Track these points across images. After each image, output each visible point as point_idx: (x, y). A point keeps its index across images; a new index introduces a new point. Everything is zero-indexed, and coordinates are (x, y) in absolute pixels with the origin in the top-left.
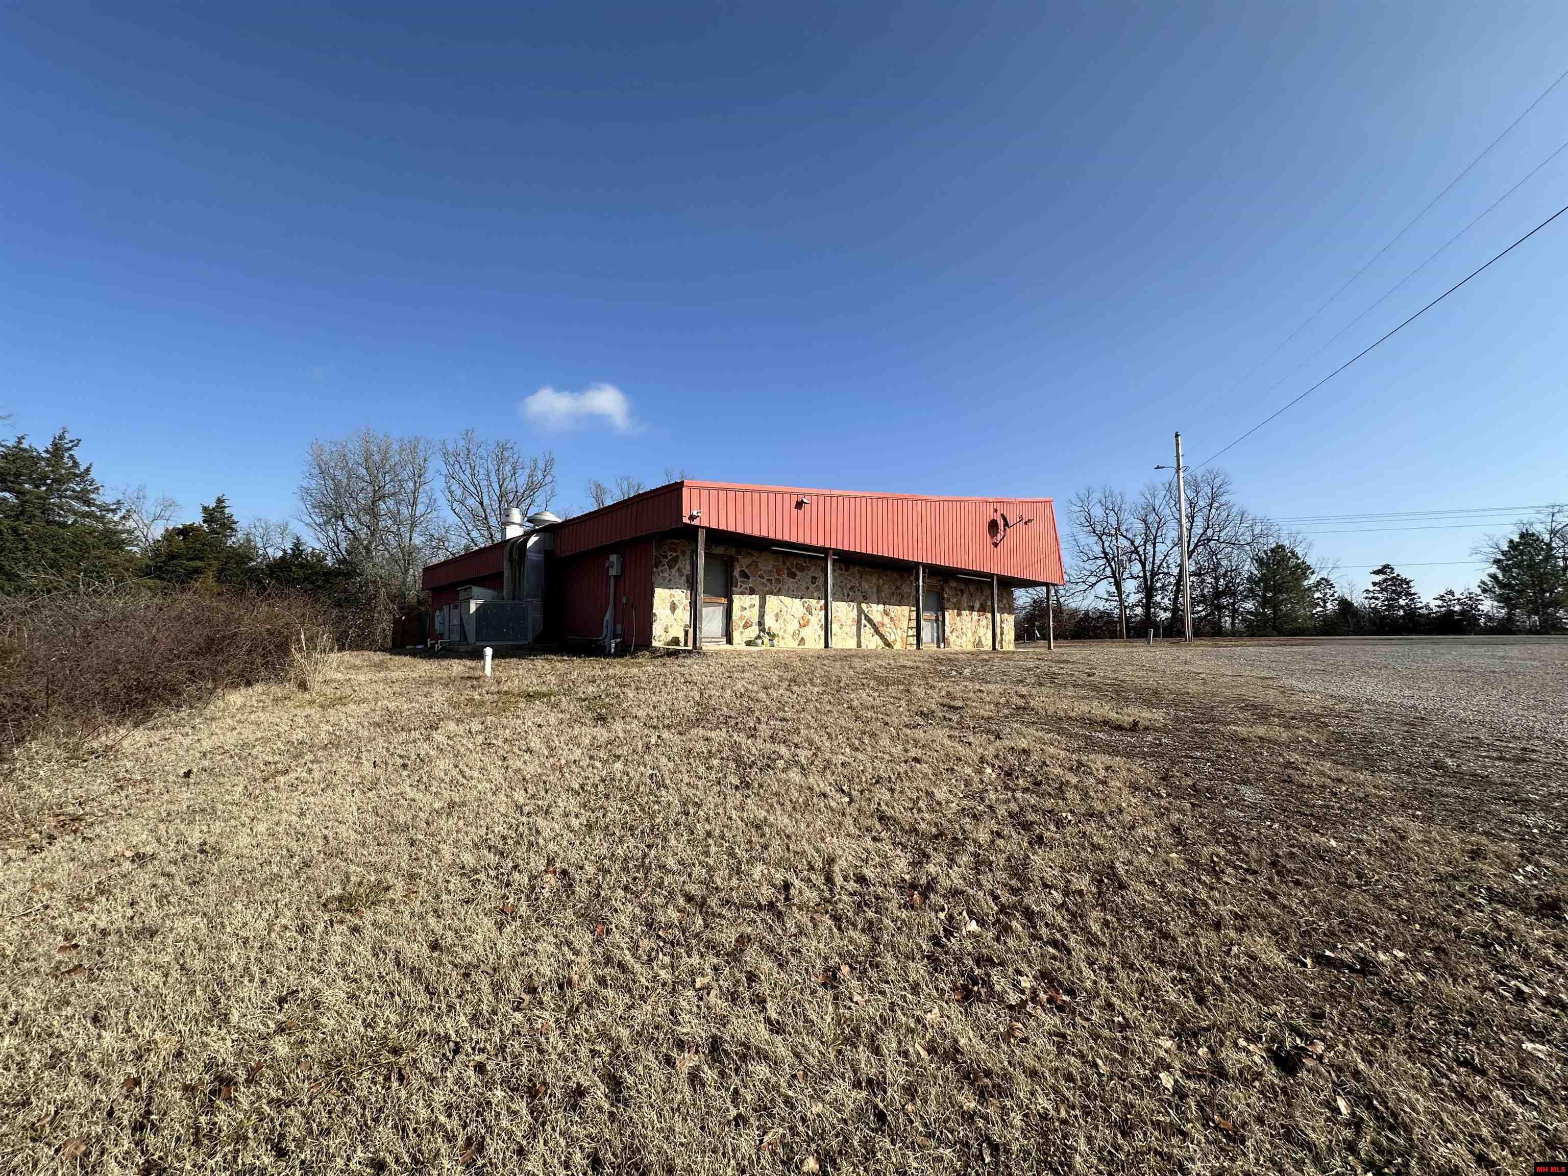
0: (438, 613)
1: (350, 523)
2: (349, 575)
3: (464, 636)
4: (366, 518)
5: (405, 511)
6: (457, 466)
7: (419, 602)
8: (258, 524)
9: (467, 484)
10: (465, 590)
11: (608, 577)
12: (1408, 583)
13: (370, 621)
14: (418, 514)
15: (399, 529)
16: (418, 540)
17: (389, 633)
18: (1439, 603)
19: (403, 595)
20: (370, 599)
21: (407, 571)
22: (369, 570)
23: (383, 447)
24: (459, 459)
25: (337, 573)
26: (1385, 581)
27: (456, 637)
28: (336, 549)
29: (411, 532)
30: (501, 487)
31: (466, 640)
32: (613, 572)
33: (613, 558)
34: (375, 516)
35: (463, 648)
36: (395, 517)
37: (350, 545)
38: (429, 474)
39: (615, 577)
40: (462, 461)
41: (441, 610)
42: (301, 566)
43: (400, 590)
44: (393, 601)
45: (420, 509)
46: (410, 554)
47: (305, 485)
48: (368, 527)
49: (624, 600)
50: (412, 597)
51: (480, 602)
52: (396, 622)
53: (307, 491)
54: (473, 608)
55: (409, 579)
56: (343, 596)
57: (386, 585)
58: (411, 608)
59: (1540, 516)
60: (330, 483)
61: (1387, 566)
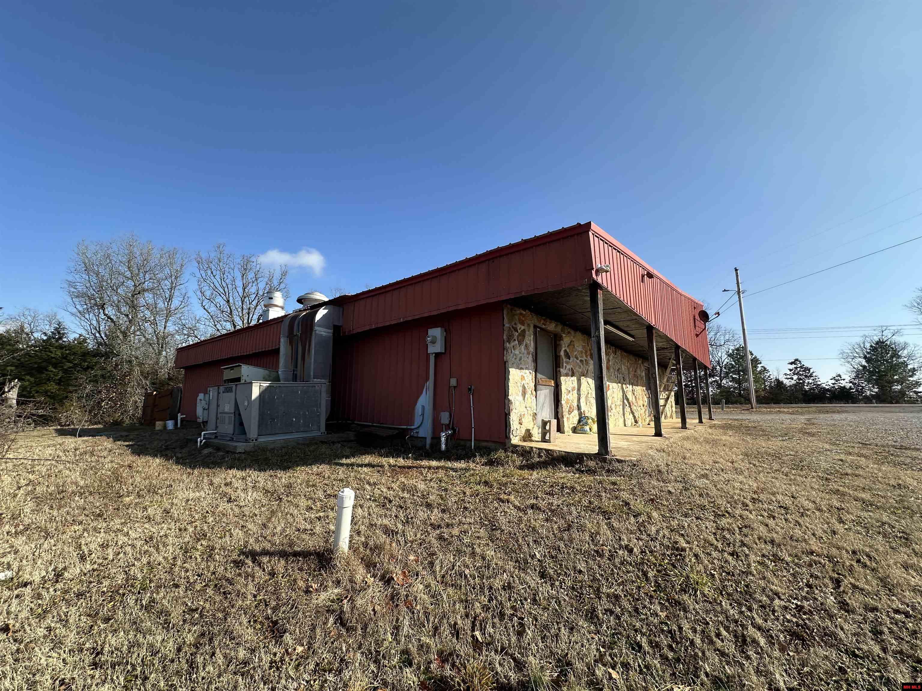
0: (201, 396)
1: (110, 311)
2: (107, 355)
3: (240, 425)
4: (125, 309)
5: (161, 305)
6: (209, 272)
7: (170, 379)
8: (27, 313)
9: (217, 285)
10: (232, 368)
11: (428, 355)
12: (809, 370)
13: (122, 395)
14: (173, 307)
15: (155, 319)
16: (171, 328)
17: (140, 405)
18: (833, 381)
19: (155, 373)
20: (125, 376)
21: (160, 353)
22: (125, 351)
23: (145, 251)
24: (211, 265)
25: (96, 354)
26: (796, 368)
27: (228, 428)
28: (98, 335)
29: (166, 322)
30: (244, 290)
31: (244, 432)
32: (433, 349)
33: (436, 333)
34: (134, 307)
35: (241, 447)
36: (153, 309)
37: (110, 330)
38: (186, 276)
39: (438, 355)
40: (213, 268)
41: (206, 392)
42: (61, 347)
43: (153, 368)
44: (146, 378)
45: (176, 303)
46: (164, 338)
47: (70, 278)
48: (127, 316)
49: (453, 382)
50: (163, 374)
51: (266, 384)
52: (148, 396)
53: (71, 284)
54: (256, 392)
55: (162, 360)
56: (99, 373)
57: (140, 364)
58: (162, 384)
59: (875, 332)
60: (94, 279)
61: (797, 360)
